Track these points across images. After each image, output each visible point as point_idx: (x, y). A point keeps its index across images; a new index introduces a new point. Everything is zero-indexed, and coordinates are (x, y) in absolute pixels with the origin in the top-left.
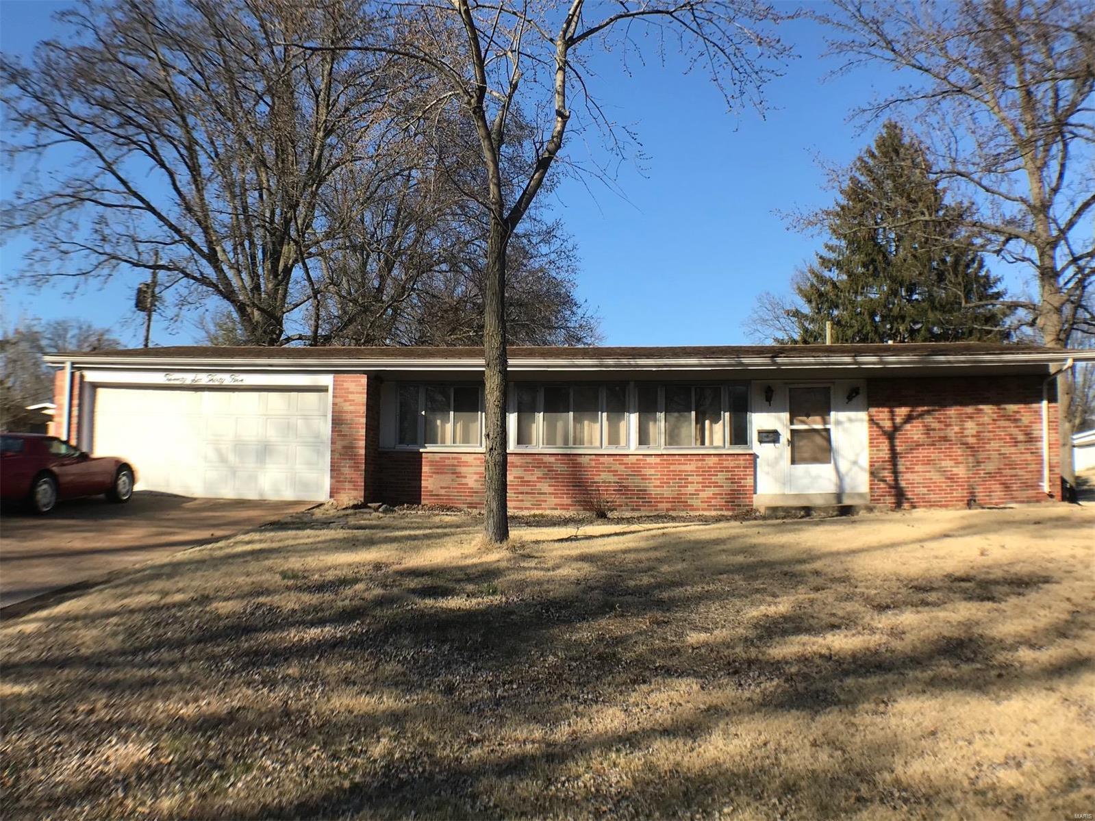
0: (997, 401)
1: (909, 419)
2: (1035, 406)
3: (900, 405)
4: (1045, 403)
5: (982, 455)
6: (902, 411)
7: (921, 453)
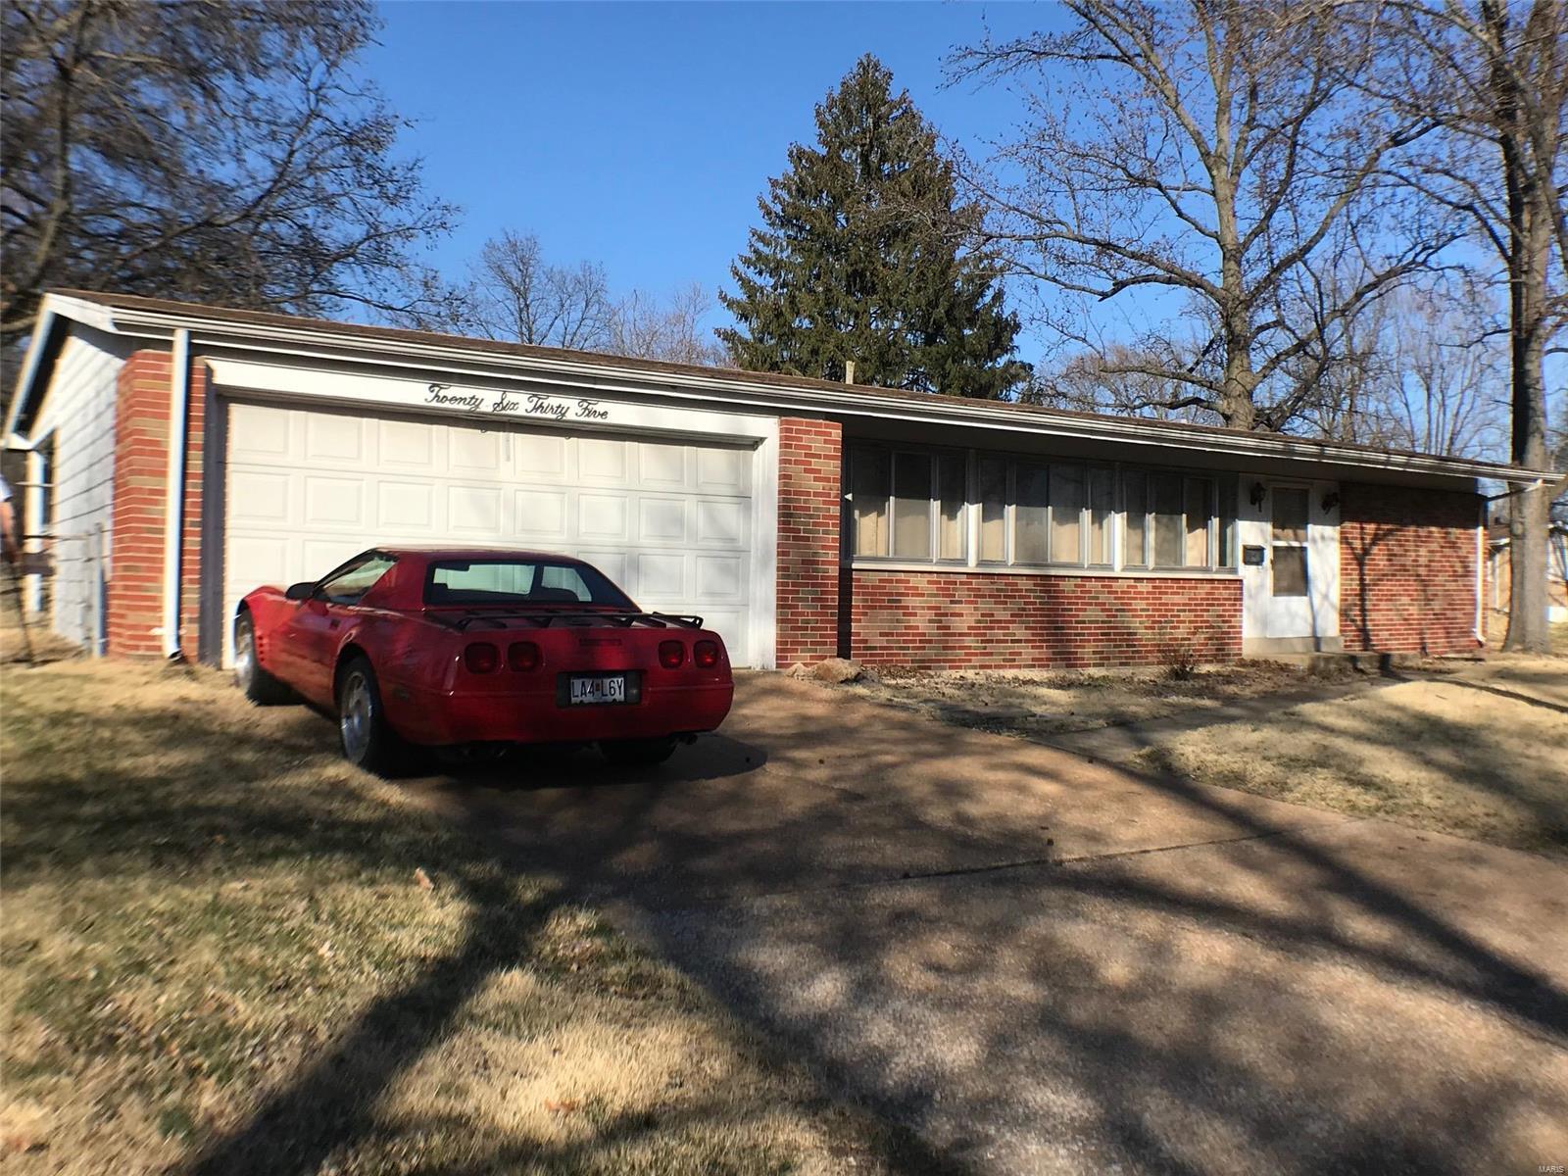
0: (1443, 524)
1: (1376, 539)
2: (1472, 531)
3: (1369, 522)
4: (1480, 530)
5: (1431, 590)
6: (1370, 528)
7: (1386, 586)
